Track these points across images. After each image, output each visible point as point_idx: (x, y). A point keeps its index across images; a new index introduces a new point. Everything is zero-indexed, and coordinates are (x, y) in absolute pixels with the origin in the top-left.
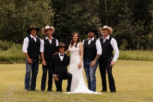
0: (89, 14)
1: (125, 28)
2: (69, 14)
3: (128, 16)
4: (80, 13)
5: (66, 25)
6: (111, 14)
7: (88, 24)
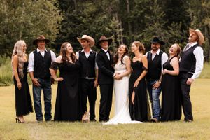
0: (105, 16)
1: (154, 34)
2: (79, 16)
3: (159, 17)
4: (94, 15)
5: (74, 31)
6: (135, 15)
7: (104, 30)
